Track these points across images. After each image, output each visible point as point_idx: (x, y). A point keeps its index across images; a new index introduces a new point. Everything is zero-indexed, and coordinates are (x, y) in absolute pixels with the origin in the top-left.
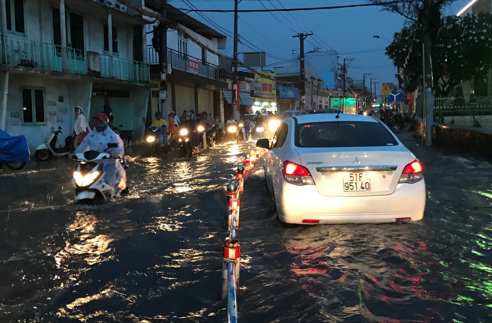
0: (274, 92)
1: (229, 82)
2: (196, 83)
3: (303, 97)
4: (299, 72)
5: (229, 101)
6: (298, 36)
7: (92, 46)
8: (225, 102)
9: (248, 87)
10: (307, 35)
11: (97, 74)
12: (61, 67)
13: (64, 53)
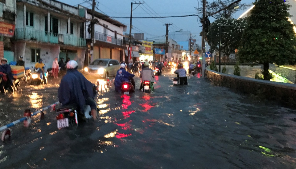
0: (152, 51)
1: (127, 46)
2: (111, 47)
3: (167, 54)
4: (165, 41)
5: (127, 55)
6: (166, 25)
7: (61, 32)
8: (125, 55)
9: (137, 49)
10: (170, 25)
11: (62, 43)
12: (47, 40)
13: (49, 35)
